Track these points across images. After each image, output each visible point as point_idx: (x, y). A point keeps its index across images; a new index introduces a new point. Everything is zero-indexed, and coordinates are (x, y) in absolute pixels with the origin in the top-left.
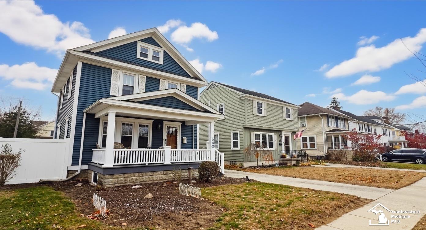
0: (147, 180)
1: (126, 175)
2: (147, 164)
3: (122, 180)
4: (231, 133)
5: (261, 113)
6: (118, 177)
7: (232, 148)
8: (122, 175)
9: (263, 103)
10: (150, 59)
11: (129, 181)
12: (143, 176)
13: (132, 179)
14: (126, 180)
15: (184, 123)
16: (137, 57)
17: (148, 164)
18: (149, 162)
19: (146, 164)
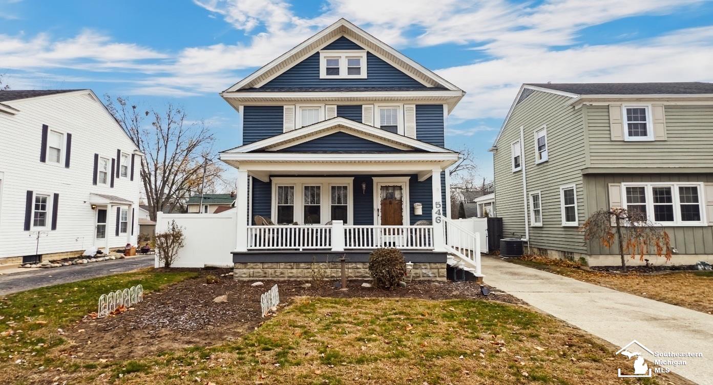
0: (299, 275)
1: (266, 266)
2: (301, 250)
3: (259, 272)
4: (561, 190)
5: (645, 134)
6: (254, 267)
7: (565, 223)
8: (260, 265)
9: (650, 107)
10: (344, 74)
11: (271, 274)
12: (292, 268)
13: (275, 272)
14: (265, 273)
15: (414, 178)
16: (321, 78)
17: (303, 250)
18: (306, 247)
19: (299, 250)
